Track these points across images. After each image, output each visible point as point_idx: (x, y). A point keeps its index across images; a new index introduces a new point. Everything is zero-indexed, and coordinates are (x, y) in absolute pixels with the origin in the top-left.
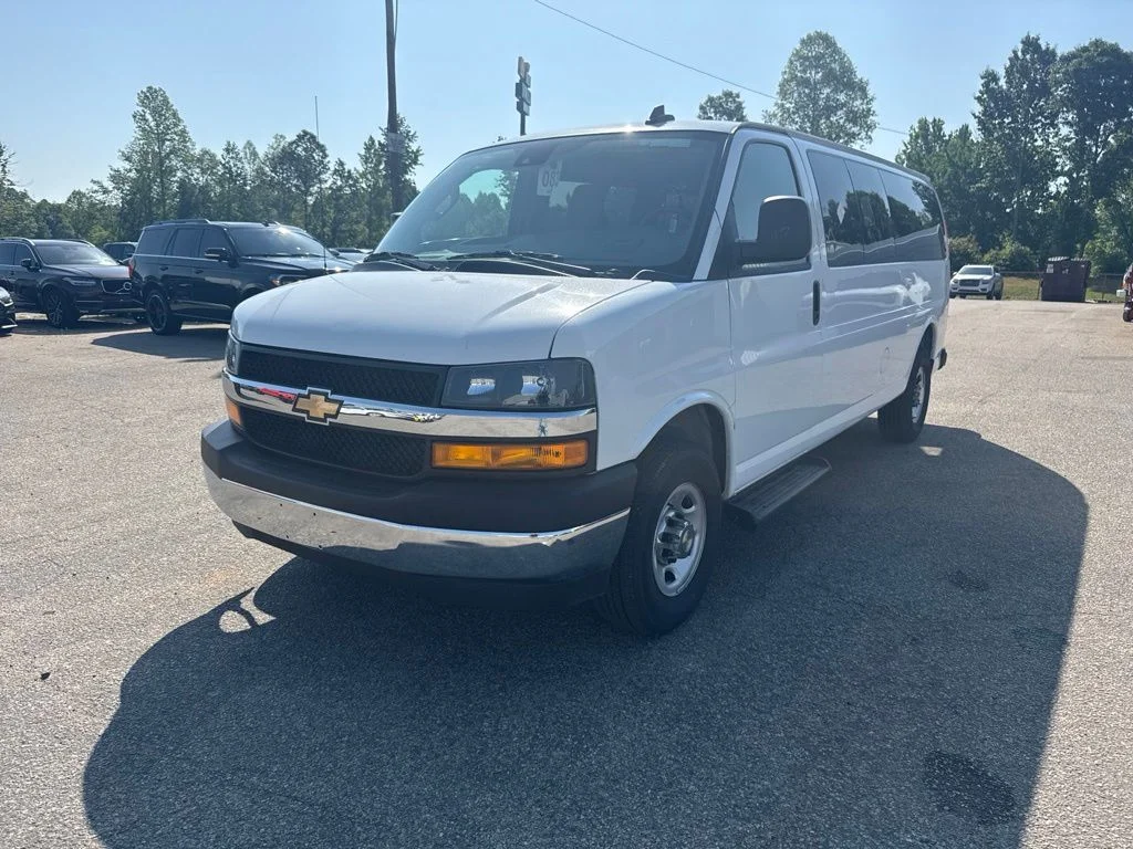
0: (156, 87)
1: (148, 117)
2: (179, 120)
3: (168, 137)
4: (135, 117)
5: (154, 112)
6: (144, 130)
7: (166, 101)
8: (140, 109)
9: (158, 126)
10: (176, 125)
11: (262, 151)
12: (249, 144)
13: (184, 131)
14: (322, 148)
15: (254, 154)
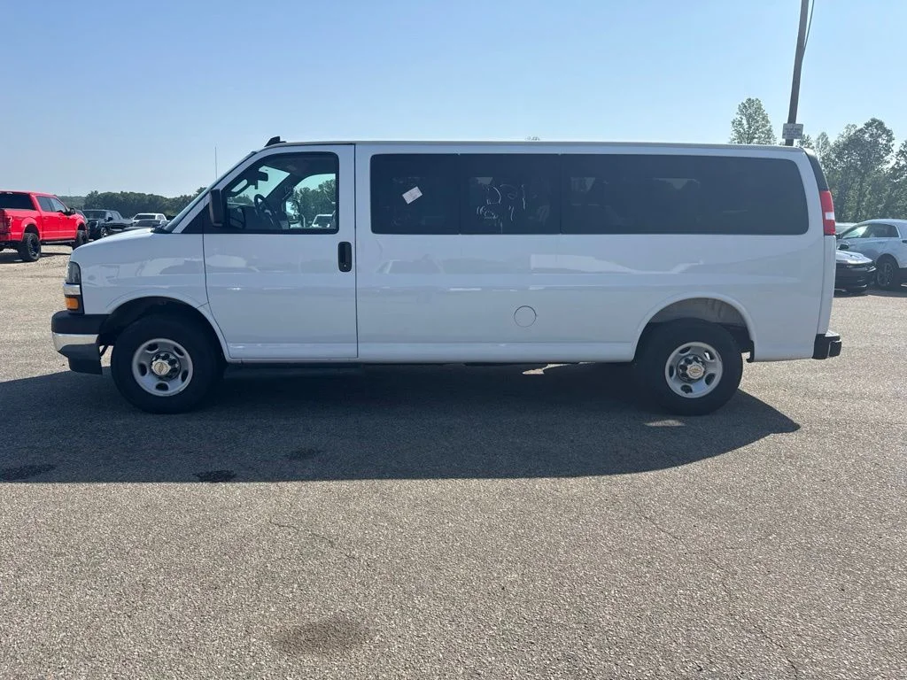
0: (753, 98)
1: (744, 122)
2: (768, 122)
3: (756, 136)
4: (733, 123)
5: (750, 118)
6: (738, 132)
7: (759, 108)
8: (738, 117)
9: (750, 127)
10: (764, 126)
11: (832, 140)
12: (824, 135)
13: (770, 130)
14: (888, 133)
15: (826, 143)
